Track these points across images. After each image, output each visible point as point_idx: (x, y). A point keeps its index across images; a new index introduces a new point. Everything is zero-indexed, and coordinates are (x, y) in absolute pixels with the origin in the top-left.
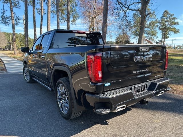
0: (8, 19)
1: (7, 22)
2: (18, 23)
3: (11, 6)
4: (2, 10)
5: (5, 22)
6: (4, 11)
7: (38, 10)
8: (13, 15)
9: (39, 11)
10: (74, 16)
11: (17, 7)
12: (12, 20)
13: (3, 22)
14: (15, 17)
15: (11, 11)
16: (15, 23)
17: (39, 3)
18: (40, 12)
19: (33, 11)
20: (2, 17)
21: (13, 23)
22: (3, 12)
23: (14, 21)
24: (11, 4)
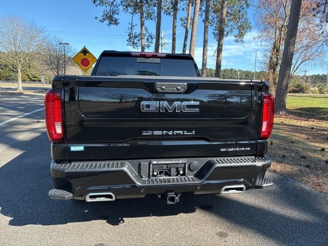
0: (137, 39)
1: (136, 43)
2: (151, 44)
3: (141, 18)
4: (130, 24)
5: (133, 43)
6: (132, 26)
7: (182, 20)
8: (144, 32)
9: (185, 23)
10: (241, 26)
11: (152, 19)
12: (142, 39)
13: (131, 43)
14: (148, 34)
15: (142, 25)
16: (147, 44)
17: (185, 9)
18: (185, 25)
19: (174, 22)
20: (129, 35)
21: (143, 44)
22: (131, 28)
23: (144, 41)
24: (142, 14)
